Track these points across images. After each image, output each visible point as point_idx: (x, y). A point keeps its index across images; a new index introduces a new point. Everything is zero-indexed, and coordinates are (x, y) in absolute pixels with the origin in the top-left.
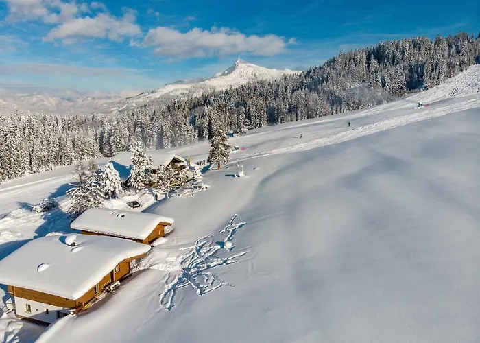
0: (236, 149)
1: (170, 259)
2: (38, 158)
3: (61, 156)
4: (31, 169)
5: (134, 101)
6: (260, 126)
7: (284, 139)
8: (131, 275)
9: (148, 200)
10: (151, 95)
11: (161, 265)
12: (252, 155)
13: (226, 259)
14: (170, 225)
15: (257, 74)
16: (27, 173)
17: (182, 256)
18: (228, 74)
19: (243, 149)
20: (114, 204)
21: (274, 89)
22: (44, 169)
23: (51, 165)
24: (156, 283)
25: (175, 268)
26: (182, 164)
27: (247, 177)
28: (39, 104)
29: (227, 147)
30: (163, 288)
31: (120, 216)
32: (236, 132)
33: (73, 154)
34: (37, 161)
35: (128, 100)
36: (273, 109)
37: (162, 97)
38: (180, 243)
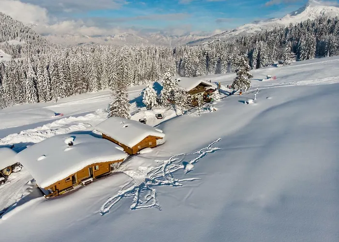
0: (268, 78)
1: (142, 168)
2: (139, 75)
3: (152, 75)
4: (134, 82)
5: (220, 37)
6: (308, 58)
7: (316, 71)
8: (109, 174)
9: (170, 114)
10: (232, 32)
11: (132, 172)
12: (278, 84)
13: (177, 180)
14: (162, 138)
15: (326, 13)
16: (132, 84)
17: (152, 167)
18: (297, 14)
19: (275, 78)
20: (147, 114)
21: (330, 25)
22: (141, 83)
23: (146, 81)
24: (116, 187)
25: (141, 176)
26: (211, 88)
27: (255, 104)
28: (160, 40)
29: (250, 77)
30: (116, 193)
31: (124, 126)
32: (280, 63)
33: (160, 74)
34: (138, 77)
35: (216, 37)
36: (323, 43)
37: (240, 34)
38: (159, 156)
